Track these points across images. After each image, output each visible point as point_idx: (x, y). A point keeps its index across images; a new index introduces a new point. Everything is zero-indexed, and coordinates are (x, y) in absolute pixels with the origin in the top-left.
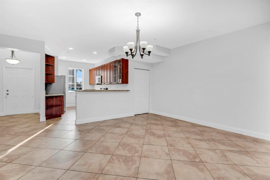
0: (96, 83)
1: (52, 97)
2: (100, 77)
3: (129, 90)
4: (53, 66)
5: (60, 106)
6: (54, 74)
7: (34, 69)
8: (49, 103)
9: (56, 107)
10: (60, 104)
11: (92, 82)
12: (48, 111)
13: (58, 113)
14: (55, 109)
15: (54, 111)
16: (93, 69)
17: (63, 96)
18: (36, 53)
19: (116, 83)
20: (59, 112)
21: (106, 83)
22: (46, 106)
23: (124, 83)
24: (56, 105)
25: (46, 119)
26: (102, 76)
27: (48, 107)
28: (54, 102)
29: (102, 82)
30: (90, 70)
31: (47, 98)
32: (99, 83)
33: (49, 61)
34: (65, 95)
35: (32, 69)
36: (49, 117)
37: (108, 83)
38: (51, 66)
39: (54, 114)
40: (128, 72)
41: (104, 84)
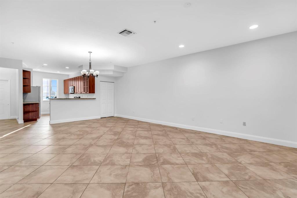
0: (70, 92)
1: (29, 104)
2: (73, 87)
3: (95, 99)
4: (29, 79)
5: (36, 112)
6: (30, 86)
7: (9, 81)
8: (25, 109)
9: (32, 113)
10: (36, 110)
11: (66, 92)
12: (25, 116)
13: (34, 118)
14: (32, 114)
15: (31, 116)
16: (67, 80)
17: (38, 103)
18: (14, 69)
19: (84, 93)
20: (35, 116)
21: (78, 93)
22: (24, 111)
23: (90, 93)
24: (32, 110)
25: (24, 122)
26: (74, 87)
27: (25, 112)
28: (30, 108)
29: (74, 92)
30: (64, 80)
31: (25, 105)
32: (72, 92)
33: (26, 75)
34: (40, 103)
35: (8, 81)
36: (26, 120)
37: (80, 93)
38: (28, 79)
39: (30, 118)
40: (94, 84)
41: (77, 93)
